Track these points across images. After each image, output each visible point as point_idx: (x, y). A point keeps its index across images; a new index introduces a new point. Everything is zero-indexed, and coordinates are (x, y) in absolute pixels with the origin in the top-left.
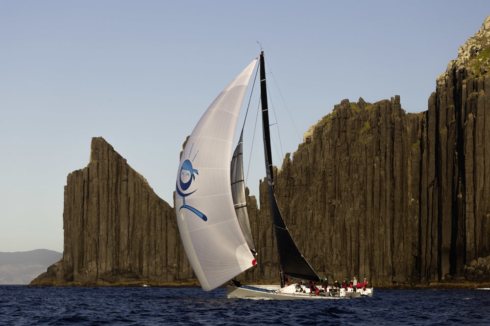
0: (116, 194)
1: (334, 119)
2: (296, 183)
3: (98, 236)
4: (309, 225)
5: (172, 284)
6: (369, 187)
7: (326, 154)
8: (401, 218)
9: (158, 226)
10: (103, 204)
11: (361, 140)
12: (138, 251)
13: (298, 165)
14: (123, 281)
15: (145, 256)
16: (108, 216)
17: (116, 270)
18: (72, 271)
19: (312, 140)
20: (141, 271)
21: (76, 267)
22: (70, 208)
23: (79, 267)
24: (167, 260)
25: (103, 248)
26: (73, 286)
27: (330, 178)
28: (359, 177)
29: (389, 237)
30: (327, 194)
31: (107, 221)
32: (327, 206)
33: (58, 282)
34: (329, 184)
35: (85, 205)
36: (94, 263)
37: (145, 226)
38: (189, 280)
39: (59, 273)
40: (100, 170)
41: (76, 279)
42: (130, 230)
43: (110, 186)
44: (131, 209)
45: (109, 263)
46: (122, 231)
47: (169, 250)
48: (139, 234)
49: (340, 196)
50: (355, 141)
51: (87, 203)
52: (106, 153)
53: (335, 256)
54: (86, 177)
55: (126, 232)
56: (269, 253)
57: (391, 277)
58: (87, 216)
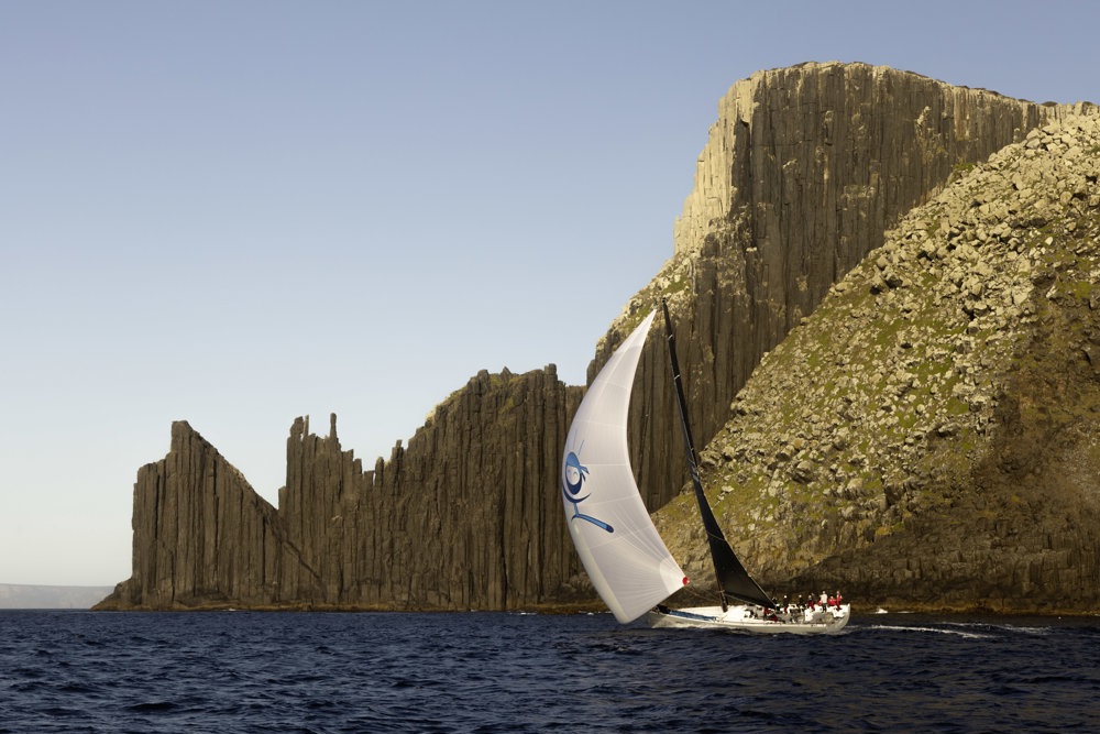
0: (200, 493)
1: (463, 395)
2: (408, 478)
3: (176, 546)
4: (421, 531)
5: (268, 607)
6: (509, 482)
7: (450, 440)
8: (555, 521)
9: (253, 533)
10: (183, 506)
11: (500, 422)
12: (227, 566)
13: (412, 455)
14: (206, 604)
15: (235, 572)
16: (188, 523)
17: (199, 590)
18: (141, 591)
19: (433, 422)
20: (230, 590)
21: (145, 586)
22: (140, 512)
23: (149, 587)
24: (264, 577)
25: (181, 562)
26: (142, 610)
27: (454, 471)
28: (494, 470)
29: (536, 544)
30: (449, 491)
31: (188, 527)
32: (449, 508)
33: (123, 606)
34: (453, 479)
35: (160, 508)
36: (169, 581)
37: (237, 534)
38: (292, 602)
39: (124, 594)
40: (179, 463)
41: (145, 602)
42: (219, 538)
43: (192, 483)
44: (221, 512)
45: (188, 580)
46: (207, 540)
47: (267, 564)
48: (230, 543)
49: (467, 494)
50: (492, 422)
51: (163, 505)
52: (186, 441)
53: (454, 570)
54: (161, 472)
55: (213, 541)
56: (369, 567)
57: (536, 597)
58: (162, 522)
